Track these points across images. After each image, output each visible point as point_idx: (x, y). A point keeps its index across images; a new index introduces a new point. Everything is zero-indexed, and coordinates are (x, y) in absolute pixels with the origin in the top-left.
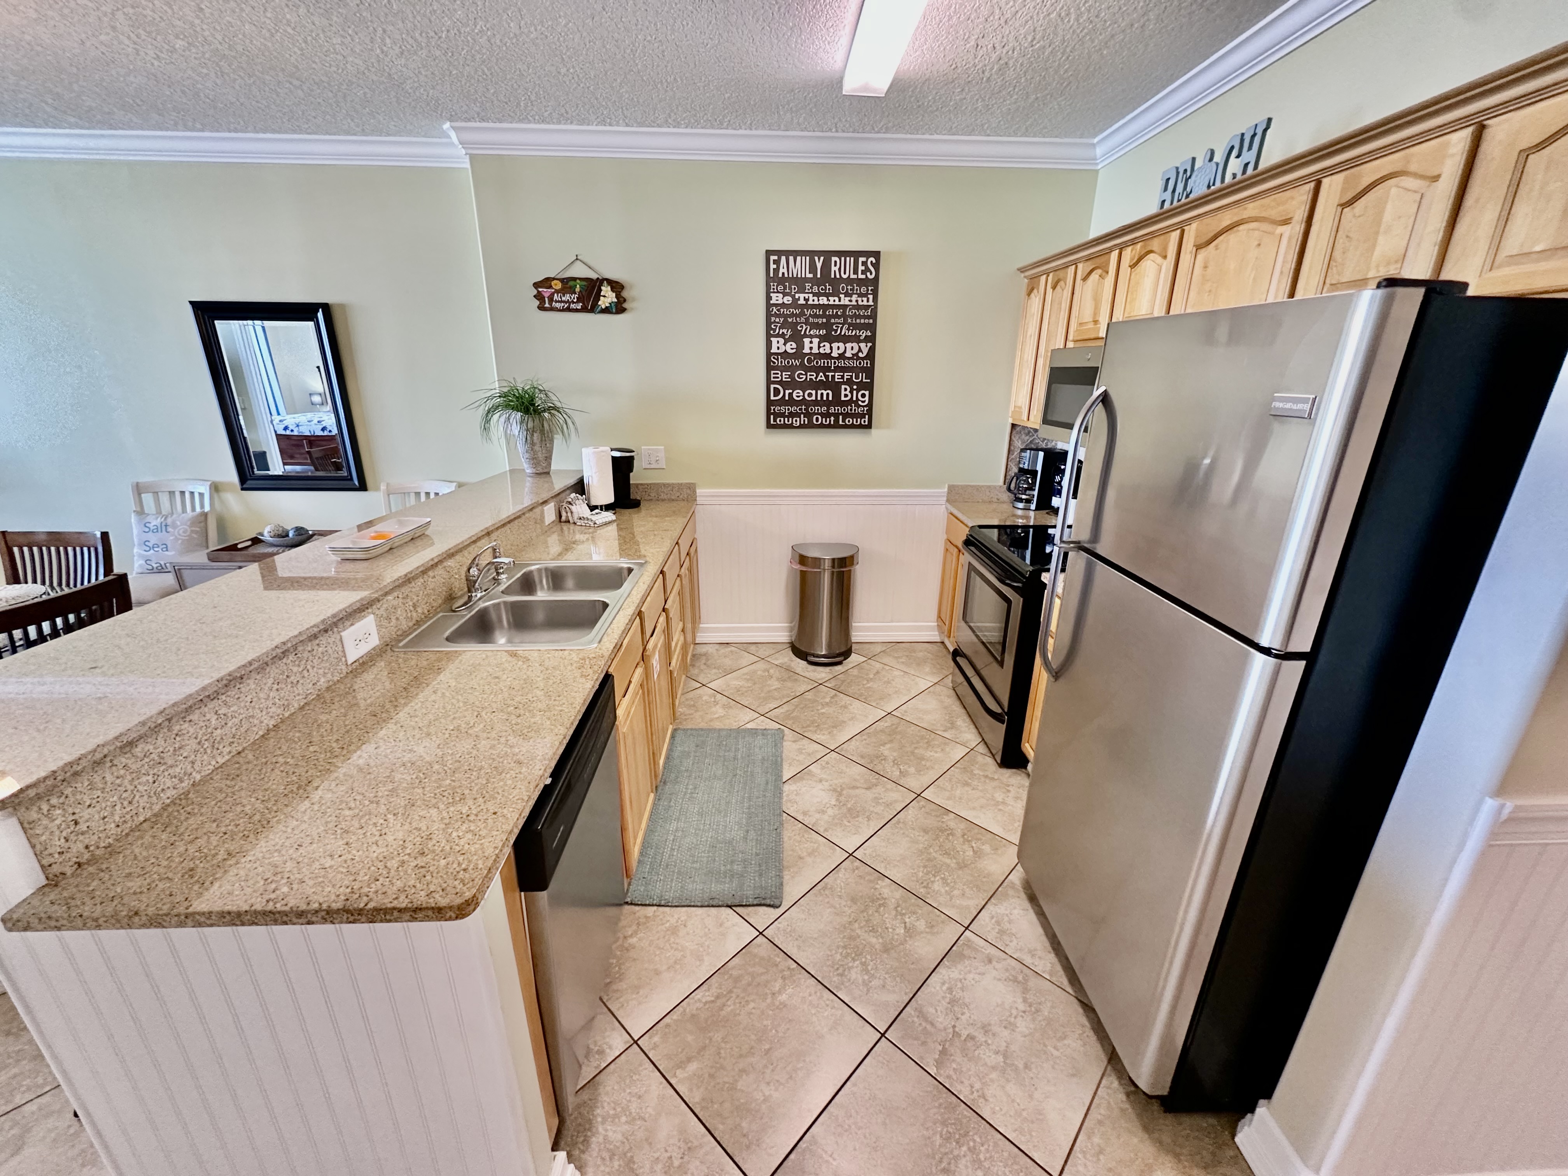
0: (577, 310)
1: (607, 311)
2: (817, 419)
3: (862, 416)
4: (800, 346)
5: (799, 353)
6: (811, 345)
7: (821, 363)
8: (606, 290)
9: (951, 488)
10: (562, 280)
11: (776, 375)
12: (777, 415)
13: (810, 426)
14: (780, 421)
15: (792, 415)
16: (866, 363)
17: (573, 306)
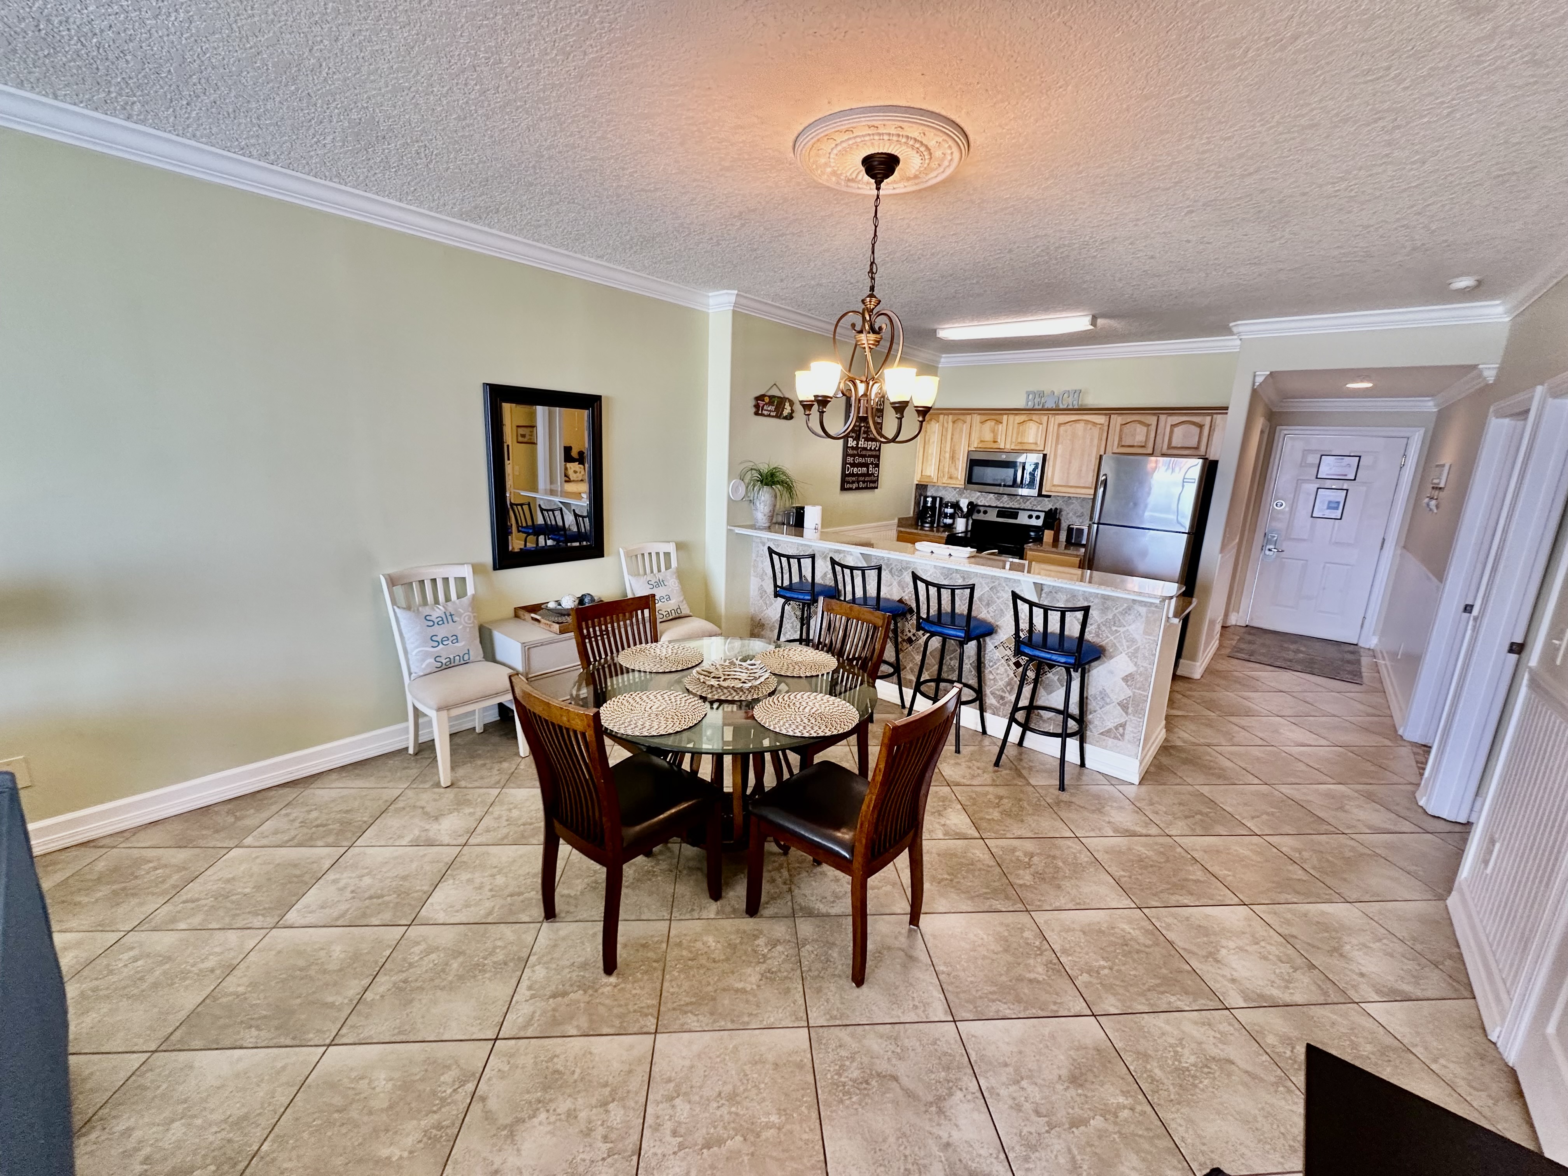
0: (773, 417)
1: (786, 418)
2: (861, 485)
3: (874, 482)
4: (858, 444)
5: (857, 448)
6: (862, 443)
7: (864, 453)
8: (787, 404)
9: (899, 519)
10: (769, 397)
11: (850, 460)
12: (848, 482)
13: (858, 489)
14: (849, 486)
15: (853, 482)
16: (877, 453)
17: (772, 414)
